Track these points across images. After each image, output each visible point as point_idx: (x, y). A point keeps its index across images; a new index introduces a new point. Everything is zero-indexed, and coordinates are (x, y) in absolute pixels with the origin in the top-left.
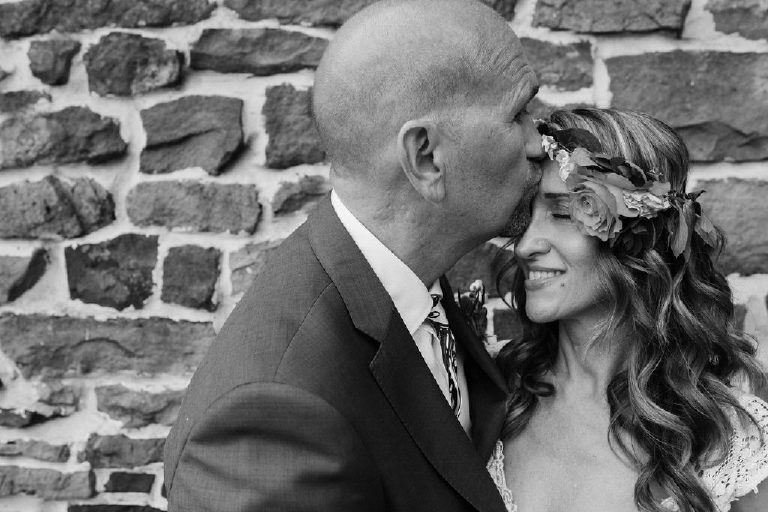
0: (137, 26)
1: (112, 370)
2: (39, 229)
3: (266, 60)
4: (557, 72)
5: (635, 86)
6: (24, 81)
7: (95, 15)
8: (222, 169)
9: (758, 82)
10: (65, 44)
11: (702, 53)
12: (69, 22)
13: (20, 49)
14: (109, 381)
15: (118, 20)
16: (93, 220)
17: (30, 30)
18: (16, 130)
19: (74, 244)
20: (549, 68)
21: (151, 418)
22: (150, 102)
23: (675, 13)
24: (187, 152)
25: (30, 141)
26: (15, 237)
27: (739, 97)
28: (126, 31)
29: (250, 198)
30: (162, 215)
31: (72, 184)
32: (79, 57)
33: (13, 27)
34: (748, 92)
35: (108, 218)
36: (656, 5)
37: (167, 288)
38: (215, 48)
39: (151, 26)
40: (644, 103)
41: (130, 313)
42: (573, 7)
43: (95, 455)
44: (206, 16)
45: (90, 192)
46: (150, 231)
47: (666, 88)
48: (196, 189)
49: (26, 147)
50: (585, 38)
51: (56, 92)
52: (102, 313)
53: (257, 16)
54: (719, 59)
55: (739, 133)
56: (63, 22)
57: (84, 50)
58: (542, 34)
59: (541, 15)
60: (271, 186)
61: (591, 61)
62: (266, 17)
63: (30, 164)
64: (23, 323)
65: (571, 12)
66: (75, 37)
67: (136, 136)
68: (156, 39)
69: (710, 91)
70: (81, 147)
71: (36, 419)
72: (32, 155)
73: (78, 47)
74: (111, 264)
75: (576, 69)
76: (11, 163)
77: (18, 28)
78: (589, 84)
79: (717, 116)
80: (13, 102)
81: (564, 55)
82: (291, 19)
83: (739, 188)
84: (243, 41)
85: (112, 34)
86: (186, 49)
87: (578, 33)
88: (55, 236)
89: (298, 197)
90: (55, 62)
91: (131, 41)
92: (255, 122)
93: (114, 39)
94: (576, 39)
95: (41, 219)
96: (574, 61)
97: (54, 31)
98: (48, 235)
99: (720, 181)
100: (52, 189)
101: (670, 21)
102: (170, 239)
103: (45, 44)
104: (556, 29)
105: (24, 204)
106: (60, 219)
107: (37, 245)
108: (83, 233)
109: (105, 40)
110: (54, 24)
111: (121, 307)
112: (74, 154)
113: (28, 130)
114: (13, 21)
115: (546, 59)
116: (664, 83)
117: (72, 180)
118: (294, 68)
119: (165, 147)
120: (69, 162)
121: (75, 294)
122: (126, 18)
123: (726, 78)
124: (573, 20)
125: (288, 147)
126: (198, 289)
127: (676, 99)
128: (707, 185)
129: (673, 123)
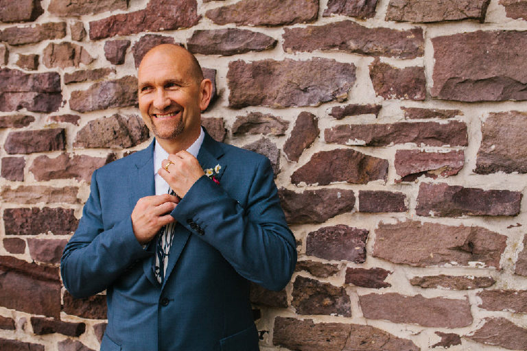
0: (159, 31)
2: (111, 143)
3: (228, 47)
4: (401, 48)
5: (450, 55)
6: (103, 63)
7: (138, 25)
10: (122, 42)
11: (495, 32)
12: (124, 30)
13: (100, 45)
15: (149, 27)
16: (138, 138)
17: (105, 36)
18: (99, 90)
19: (128, 151)
20: (395, 45)
23: (478, 8)
25: (105, 96)
26: (99, 147)
27: (520, 60)
28: (154, 33)
29: (220, 126)
31: (127, 118)
32: (129, 49)
33: (97, 33)
35: (146, 136)
36: (466, 3)
38: (201, 41)
39: (167, 30)
40: (455, 65)
42: (411, 7)
44: (196, 23)
45: (136, 123)
47: (471, 55)
49: (103, 99)
50: (418, 26)
51: (118, 68)
53: (223, 22)
54: (507, 36)
55: (519, 82)
56: (121, 30)
57: (132, 45)
58: (391, 25)
59: (391, 13)
60: (232, 118)
61: (423, 41)
62: (229, 22)
63: (106, 108)
65: (409, 10)
66: (127, 38)
68: (169, 37)
69: (499, 56)
70: (131, 98)
72: (106, 103)
73: (129, 43)
75: (413, 45)
76: (96, 107)
77: (99, 35)
78: (422, 54)
79: (504, 72)
80: (97, 74)
81: (406, 37)
82: (243, 23)
83: (518, 117)
84: (215, 37)
85: (146, 35)
86: (185, 42)
87: (414, 23)
88: (118, 147)
89: (246, 125)
90: (118, 52)
91: (156, 39)
92: (223, 83)
93: (147, 38)
94: (413, 27)
95: (111, 137)
96: (411, 40)
97: (117, 35)
98: (115, 146)
99: (507, 113)
100: (117, 121)
101: (475, 13)
103: (113, 42)
104: (399, 21)
105: (103, 130)
106: (121, 138)
107: (110, 151)
108: (133, 145)
109: (143, 39)
110: (117, 31)
112: (128, 102)
113: (104, 90)
114: (97, 31)
115: (393, 40)
116: (469, 53)
117: (127, 116)
118: (244, 51)
120: (125, 107)
122: (154, 26)
123: (511, 48)
124: (411, 15)
125: (241, 97)
127: (477, 63)
128: (496, 116)
129: (473, 78)
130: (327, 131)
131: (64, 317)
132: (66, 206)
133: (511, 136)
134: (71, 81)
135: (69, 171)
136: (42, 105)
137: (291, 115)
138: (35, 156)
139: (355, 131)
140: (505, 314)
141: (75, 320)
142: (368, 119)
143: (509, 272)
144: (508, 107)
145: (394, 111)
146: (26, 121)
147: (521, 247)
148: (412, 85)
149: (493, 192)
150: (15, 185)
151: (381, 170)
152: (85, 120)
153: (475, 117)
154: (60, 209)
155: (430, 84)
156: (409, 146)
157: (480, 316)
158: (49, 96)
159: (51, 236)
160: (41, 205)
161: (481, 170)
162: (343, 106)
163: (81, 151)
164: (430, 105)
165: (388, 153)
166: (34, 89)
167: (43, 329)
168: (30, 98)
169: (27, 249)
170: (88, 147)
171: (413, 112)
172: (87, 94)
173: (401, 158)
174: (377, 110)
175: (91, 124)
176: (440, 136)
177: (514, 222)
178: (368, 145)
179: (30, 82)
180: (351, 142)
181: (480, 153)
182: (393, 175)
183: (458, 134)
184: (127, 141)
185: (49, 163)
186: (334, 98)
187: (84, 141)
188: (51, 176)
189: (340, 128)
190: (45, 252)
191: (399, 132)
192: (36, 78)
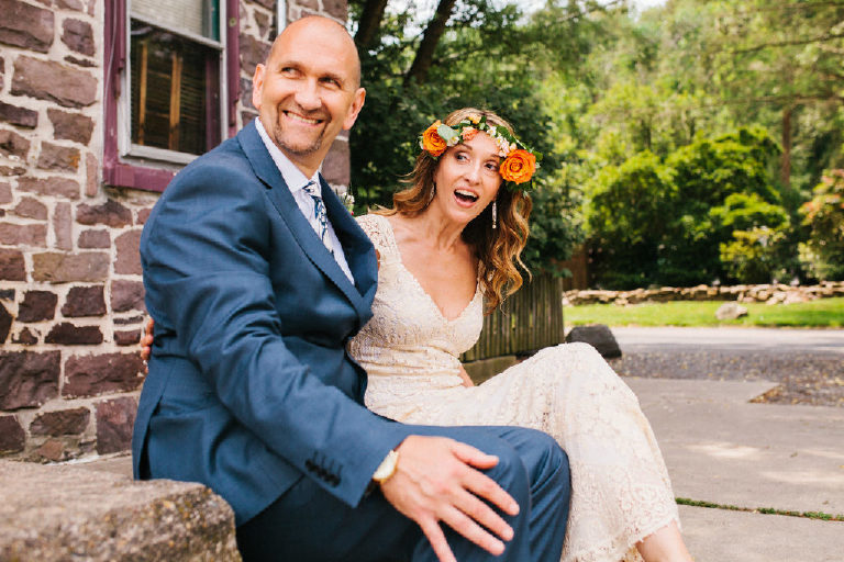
9: (42, 20)
27: (34, 24)
34: (38, 23)
55: (35, 39)
69: (23, 18)
79: (25, 29)
99: (29, 58)
128: (22, 57)
129: (9, 27)
133: (30, 73)
140: (31, 194)
143: (33, 166)
144: (29, 54)
147: (39, 148)
149: (22, 109)
153: (9, 55)
157: (18, 196)
161: (14, 93)
177: (34, 132)
181: (13, 80)
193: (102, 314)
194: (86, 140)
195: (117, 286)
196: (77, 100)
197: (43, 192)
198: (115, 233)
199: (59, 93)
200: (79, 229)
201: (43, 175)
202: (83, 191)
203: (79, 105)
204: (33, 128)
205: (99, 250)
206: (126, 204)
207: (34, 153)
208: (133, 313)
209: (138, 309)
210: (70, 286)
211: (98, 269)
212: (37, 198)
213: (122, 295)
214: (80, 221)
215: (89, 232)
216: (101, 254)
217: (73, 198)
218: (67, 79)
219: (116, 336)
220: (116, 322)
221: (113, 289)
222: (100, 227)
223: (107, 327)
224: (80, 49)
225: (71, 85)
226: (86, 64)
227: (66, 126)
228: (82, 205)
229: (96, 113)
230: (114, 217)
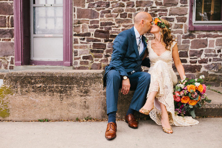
1: (124, 23)
2: (118, 12)
8: (133, 7)
14: (123, 24)
18: (116, 4)
21: (127, 27)
22: (127, 2)
24: (130, 6)
25: (118, 5)
26: (116, 13)
30: (128, 11)
35: (123, 11)
37: (128, 16)
40: (166, 2)
41: (125, 19)
43: (122, 30)
46: (127, 12)
48: (130, 9)
51: (119, 1)
52: (123, 19)
60: (136, 9)
63: (117, 7)
64: (117, 19)
67: (126, 5)
71: (118, 27)
74: (124, 15)
79: (172, 2)
80: (116, 2)
92: (135, 3)
100: (119, 9)
102: (128, 13)
105: (117, 10)
111: (124, 18)
112: (121, 6)
117: (121, 8)
119: (128, 6)
121: (121, 17)
125: (138, 5)
126: (131, 16)
128: (171, 8)
129: (168, 3)
130: (150, 10)
131: (110, 39)
132: (111, 22)
133: (173, 11)
134: (112, 3)
135: (111, 16)
136: (107, 7)
137: (145, 8)
138: (106, 14)
139: (154, 10)
141: (112, 39)
142: (155, 9)
144: (173, 7)
145: (158, 7)
146: (104, 9)
147: (174, 25)
148: (160, 4)
149: (171, 18)
150: (102, 19)
151: (156, 15)
152: (114, 9)
153: (168, 8)
154: (110, 22)
155: (163, 4)
156: (160, 12)
158: (108, 5)
159: (108, 26)
160: (107, 22)
161: (169, 15)
162: (152, 7)
163: (113, 13)
164: (163, 7)
165: (157, 13)
166: (106, 4)
167: (106, 41)
168: (105, 5)
169: (104, 29)
170: (114, 13)
171: (161, 8)
172: (114, 5)
173: (159, 14)
174: (156, 7)
175: (115, 9)
176: (164, 11)
177: (173, 22)
178: (155, 12)
179: (105, 3)
180: (153, 11)
181: (169, 13)
182: (158, 16)
183: (166, 10)
184: (121, 12)
185: (108, 15)
186: (150, 6)
187: (114, 12)
188: (109, 17)
189: (151, 10)
190: (107, 29)
191: (159, 10)
192: (106, 2)
193: (187, 57)
194: (185, 22)
195: (191, 51)
196: (183, 14)
197: (175, 33)
198: (191, 40)
199: (179, 13)
200: (182, 40)
201: (175, 30)
202: (183, 32)
203: (183, 15)
204: (173, 21)
205: (187, 44)
206: (194, 34)
207: (173, 26)
208: (195, 57)
209: (196, 56)
210: (180, 51)
211: (186, 48)
212: (174, 35)
213: (192, 53)
214: (183, 38)
215: (185, 40)
216: (187, 45)
217: (181, 34)
218: (181, 10)
219: (190, 61)
220: (191, 58)
221: (190, 52)
222: (187, 39)
223: (188, 59)
224: (184, 3)
225: (181, 11)
226: (185, 6)
227: (180, 20)
228: (184, 35)
229: (187, 16)
230: (191, 37)
